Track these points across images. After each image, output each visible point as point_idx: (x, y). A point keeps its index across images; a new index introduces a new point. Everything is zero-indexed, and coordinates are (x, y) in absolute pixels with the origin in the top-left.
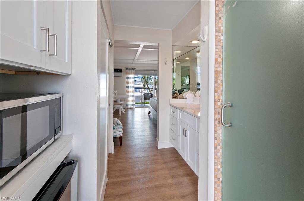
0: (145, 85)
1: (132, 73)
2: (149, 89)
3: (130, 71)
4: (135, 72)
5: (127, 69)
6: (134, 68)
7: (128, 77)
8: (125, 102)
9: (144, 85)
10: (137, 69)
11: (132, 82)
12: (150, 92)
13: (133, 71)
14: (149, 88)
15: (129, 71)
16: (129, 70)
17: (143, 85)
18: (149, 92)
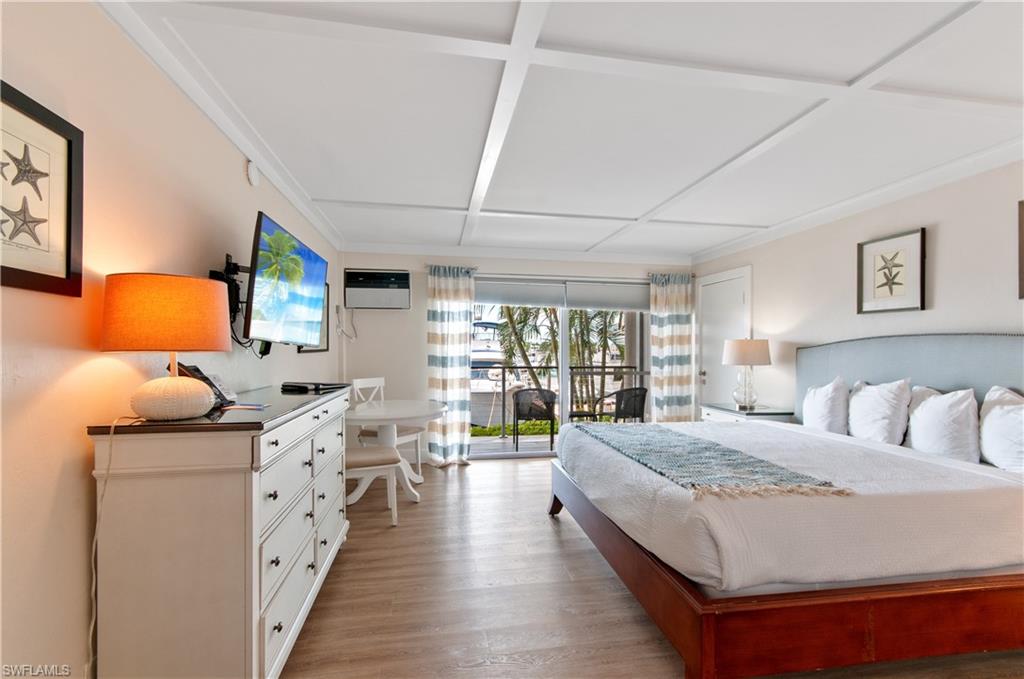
0: (512, 349)
1: (456, 293)
2: (530, 368)
3: (449, 283)
4: (473, 288)
5: (435, 271)
6: (466, 265)
7: (442, 313)
8: (422, 435)
9: (510, 353)
10: (483, 270)
11: (460, 335)
12: (537, 382)
13: (463, 283)
14: (533, 365)
15: (443, 279)
16: (445, 275)
17: (506, 352)
18: (533, 386)
